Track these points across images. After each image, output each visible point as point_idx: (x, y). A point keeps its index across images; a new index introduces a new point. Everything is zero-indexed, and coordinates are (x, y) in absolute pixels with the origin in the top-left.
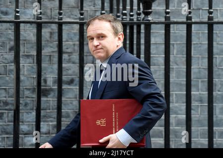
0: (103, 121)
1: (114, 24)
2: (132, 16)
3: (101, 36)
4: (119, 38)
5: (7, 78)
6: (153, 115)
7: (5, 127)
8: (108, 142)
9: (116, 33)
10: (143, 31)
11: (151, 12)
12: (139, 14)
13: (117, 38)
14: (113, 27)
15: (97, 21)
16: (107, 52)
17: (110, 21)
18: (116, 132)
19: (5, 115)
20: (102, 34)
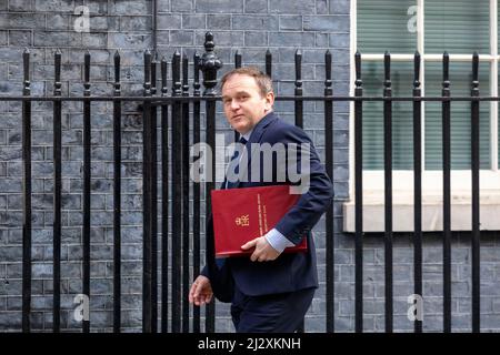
0: (246, 219)
1: (261, 80)
2: (186, 89)
3: (242, 96)
4: (268, 100)
5: (7, 181)
6: (316, 206)
7: (5, 250)
8: (253, 248)
9: (263, 92)
10: (203, 111)
11: (215, 84)
12: (197, 87)
13: (265, 100)
14: (259, 84)
15: (236, 76)
16: (251, 119)
17: (254, 75)
18: (264, 234)
19: (4, 233)
20: (243, 92)
